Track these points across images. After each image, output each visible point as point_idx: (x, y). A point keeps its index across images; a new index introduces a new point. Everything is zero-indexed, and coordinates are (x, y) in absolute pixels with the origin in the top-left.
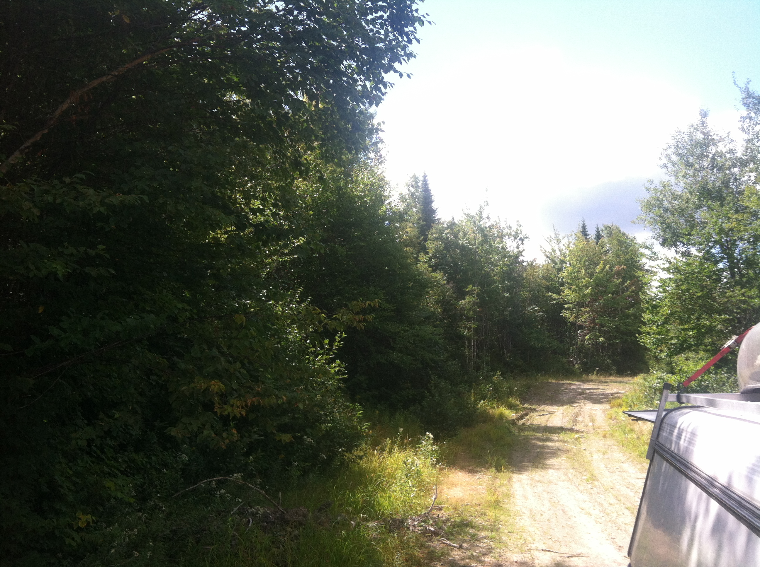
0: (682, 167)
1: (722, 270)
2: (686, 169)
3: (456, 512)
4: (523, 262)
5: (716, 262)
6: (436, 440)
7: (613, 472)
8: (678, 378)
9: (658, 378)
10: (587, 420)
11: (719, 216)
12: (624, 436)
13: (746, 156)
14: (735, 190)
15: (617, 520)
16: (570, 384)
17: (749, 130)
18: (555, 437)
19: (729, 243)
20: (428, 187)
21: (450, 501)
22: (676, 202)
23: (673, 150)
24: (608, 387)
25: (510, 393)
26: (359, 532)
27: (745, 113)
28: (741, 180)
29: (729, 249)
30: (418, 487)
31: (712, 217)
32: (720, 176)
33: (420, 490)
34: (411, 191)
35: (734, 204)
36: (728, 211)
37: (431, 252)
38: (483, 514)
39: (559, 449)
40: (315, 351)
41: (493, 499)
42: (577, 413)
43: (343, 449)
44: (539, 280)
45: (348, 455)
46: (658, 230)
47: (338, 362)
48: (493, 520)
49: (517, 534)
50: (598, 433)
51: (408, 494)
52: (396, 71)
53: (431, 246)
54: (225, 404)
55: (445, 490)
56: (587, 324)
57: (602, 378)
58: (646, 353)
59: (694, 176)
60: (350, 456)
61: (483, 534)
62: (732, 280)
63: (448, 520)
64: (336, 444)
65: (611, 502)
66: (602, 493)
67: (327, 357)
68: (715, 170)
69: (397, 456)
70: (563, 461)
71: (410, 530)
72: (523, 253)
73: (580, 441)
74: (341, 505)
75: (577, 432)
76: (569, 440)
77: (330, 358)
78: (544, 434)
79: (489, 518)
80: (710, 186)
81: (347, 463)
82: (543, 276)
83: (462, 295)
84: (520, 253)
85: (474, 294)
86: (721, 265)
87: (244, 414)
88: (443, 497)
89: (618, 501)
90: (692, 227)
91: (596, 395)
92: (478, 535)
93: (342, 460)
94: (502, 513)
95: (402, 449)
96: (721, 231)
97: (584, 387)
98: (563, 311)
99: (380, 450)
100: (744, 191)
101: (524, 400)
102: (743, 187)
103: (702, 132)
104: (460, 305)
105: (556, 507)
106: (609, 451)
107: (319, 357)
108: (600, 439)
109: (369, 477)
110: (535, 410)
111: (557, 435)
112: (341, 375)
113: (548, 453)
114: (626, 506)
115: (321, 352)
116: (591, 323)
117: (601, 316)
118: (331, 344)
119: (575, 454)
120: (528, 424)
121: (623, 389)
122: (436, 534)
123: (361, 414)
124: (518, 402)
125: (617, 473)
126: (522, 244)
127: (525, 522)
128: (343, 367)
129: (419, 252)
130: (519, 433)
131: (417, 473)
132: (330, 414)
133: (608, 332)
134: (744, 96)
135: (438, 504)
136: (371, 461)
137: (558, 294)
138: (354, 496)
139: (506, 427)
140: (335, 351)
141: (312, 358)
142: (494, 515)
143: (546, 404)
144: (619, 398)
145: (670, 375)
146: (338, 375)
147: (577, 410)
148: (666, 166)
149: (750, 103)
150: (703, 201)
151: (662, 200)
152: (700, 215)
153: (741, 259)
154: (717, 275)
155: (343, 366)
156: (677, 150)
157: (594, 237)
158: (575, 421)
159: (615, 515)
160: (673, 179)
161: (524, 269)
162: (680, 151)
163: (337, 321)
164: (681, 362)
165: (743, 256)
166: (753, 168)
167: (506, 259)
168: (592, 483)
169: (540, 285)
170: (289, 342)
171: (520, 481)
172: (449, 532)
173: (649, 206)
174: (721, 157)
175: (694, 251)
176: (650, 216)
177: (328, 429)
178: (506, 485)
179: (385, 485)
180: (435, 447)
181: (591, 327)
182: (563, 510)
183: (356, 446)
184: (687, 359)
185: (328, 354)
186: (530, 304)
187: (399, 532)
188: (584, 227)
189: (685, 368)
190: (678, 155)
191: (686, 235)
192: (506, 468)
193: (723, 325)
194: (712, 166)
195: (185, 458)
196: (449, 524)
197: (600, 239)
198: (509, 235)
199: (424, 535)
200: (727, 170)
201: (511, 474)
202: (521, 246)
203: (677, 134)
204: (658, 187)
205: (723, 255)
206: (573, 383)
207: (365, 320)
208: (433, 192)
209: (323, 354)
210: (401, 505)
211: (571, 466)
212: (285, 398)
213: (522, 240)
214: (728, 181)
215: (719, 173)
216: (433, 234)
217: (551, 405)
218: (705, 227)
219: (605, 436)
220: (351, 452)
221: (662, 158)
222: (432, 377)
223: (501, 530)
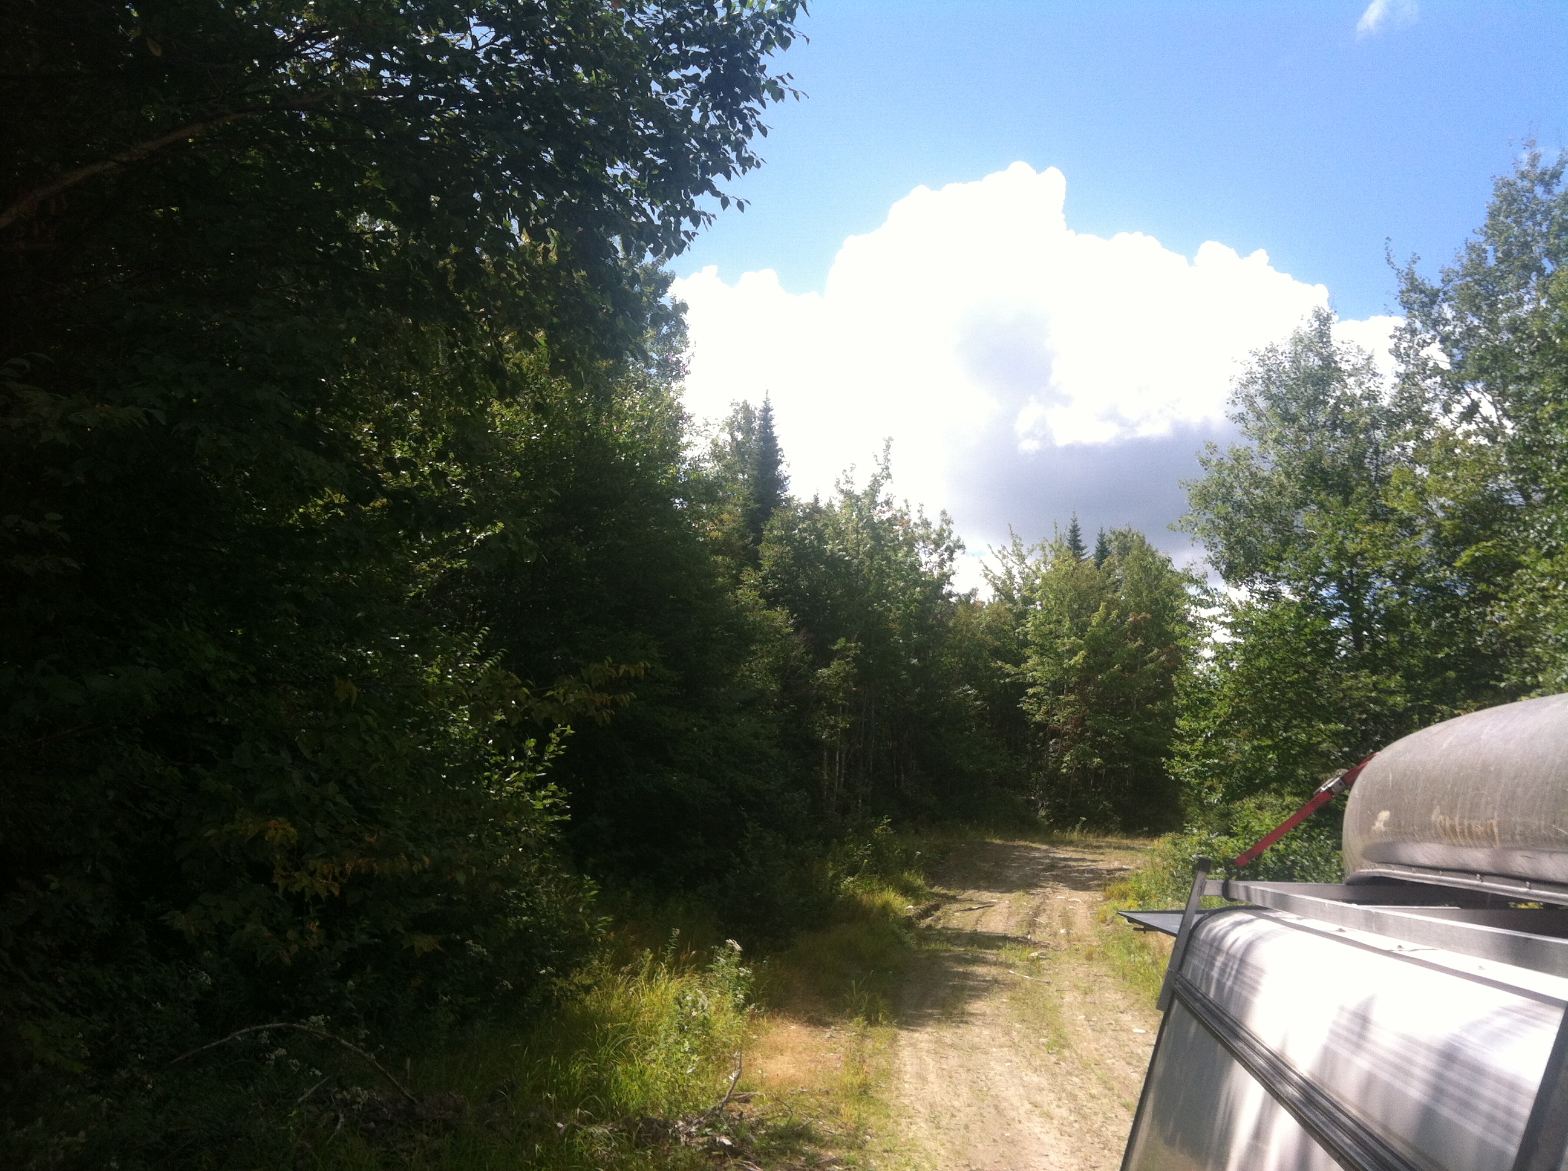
0: (1275, 421)
1: (1337, 633)
2: (1284, 426)
3: (779, 1107)
4: (950, 595)
5: (1329, 615)
6: (746, 957)
7: (1102, 1031)
8: (1241, 844)
9: (1200, 844)
10: (1057, 922)
11: (1339, 523)
12: (1126, 958)
13: (1400, 407)
14: (1373, 473)
15: (1104, 1129)
16: (1026, 847)
17: (1408, 356)
18: (990, 954)
19: (1355, 578)
20: (772, 433)
21: (767, 1084)
22: (1258, 491)
23: (1259, 387)
24: (1102, 857)
25: (907, 863)
26: (571, 1146)
27: (1402, 322)
28: (1388, 453)
29: (1355, 590)
30: (704, 1053)
31: (1325, 526)
32: (1347, 444)
33: (707, 1059)
34: (736, 439)
35: (1370, 502)
36: (1356, 514)
37: (767, 565)
38: (835, 1112)
39: (996, 981)
40: (505, 762)
41: (857, 1080)
42: (1038, 907)
43: (550, 969)
44: (979, 635)
45: (560, 982)
46: (1220, 547)
47: (552, 786)
48: (854, 1125)
49: (901, 1155)
50: (1077, 950)
51: (682, 1067)
52: (715, 193)
53: (769, 553)
54: (297, 869)
55: (760, 1061)
56: (1069, 727)
57: (1091, 839)
58: (1181, 791)
59: (1297, 441)
60: (565, 985)
61: (831, 1154)
62: (1356, 653)
63: (761, 1122)
64: (535, 959)
65: (1094, 1091)
66: (1076, 1072)
67: (529, 775)
68: (1338, 433)
69: (663, 987)
70: (1004, 1006)
71: (680, 1142)
72: (952, 579)
73: (1040, 966)
74: (538, 1089)
75: (1035, 945)
76: (1018, 963)
77: (536, 778)
78: (969, 948)
79: (845, 1120)
80: (1327, 462)
81: (558, 999)
82: (988, 627)
83: (825, 657)
84: (945, 578)
85: (848, 656)
86: (1335, 623)
87: (337, 893)
88: (755, 1074)
89: (1107, 1092)
90: (1286, 543)
91: (1077, 871)
92: (819, 1155)
93: (547, 994)
94: (872, 1111)
95: (677, 974)
96: (1341, 554)
97: (1058, 856)
98: (1024, 698)
99: (628, 973)
100: (1390, 476)
101: (935, 876)
102: (1390, 469)
103: (1319, 354)
104: (818, 679)
105: (983, 1100)
106: (1096, 988)
107: (512, 776)
108: (1081, 962)
109: (601, 1030)
110: (953, 899)
111: (995, 951)
112: (558, 814)
113: (973, 988)
114: (1123, 1101)
115: (518, 764)
116: (1076, 726)
117: (1097, 712)
118: (540, 749)
119: (1028, 992)
120: (939, 927)
121: (1132, 861)
122: (733, 1152)
123: (594, 896)
124: (920, 881)
125: (1110, 1033)
126: (951, 559)
127: (920, 1130)
128: (563, 799)
129: (742, 565)
130: (919, 945)
131: (703, 1025)
132: (528, 896)
133: (1108, 745)
134: (1404, 287)
135: (742, 1090)
136: (609, 996)
137: (1017, 664)
138: (566, 1069)
139: (893, 933)
140: (549, 764)
141: (496, 777)
142: (856, 1113)
143: (978, 888)
144: (1123, 879)
145: (1225, 838)
146: (551, 814)
147: (1037, 901)
148: (1243, 419)
149: (1415, 302)
150: (1311, 492)
151: (1232, 487)
152: (1304, 520)
153: (1377, 612)
154: (1328, 641)
155: (562, 795)
156: (1267, 386)
157: (1094, 553)
158: (1032, 924)
159: (1100, 1119)
160: (1255, 445)
161: (952, 611)
162: (1274, 390)
163: (555, 704)
164: (1248, 812)
165: (1381, 605)
166: (1411, 431)
167: (918, 589)
168: (1058, 1052)
169: (981, 645)
170: (451, 741)
171: (913, 1045)
172: (762, 1148)
173: (1205, 498)
174: (1351, 405)
175: (1286, 592)
176: (1206, 517)
177: (521, 927)
178: (886, 1053)
179: (636, 1047)
180: (744, 971)
181: (1075, 734)
182: (996, 1107)
183: (578, 964)
184: (1260, 807)
185: (533, 770)
186: (959, 683)
187: (656, 1148)
188: (1075, 531)
189: (1255, 825)
190: (1270, 397)
191: (1272, 558)
192: (886, 1017)
193: (1333, 742)
194: (1334, 422)
195: (205, 979)
196: (763, 1132)
197: (1106, 557)
198: (925, 538)
199: (710, 1154)
200: (1361, 432)
201: (896, 1030)
202: (948, 564)
203: (1270, 355)
204: (1225, 459)
205: (1341, 601)
206: (1034, 845)
207: (614, 704)
208: (781, 443)
209: (521, 770)
210: (664, 1091)
211: (1019, 1016)
212: (427, 860)
213: (951, 551)
214: (1363, 455)
215: (1345, 438)
216: (774, 529)
217: (987, 889)
218: (1310, 545)
219: (1089, 957)
220: (566, 976)
221: (1236, 400)
222: (749, 824)
223: (867, 1147)
